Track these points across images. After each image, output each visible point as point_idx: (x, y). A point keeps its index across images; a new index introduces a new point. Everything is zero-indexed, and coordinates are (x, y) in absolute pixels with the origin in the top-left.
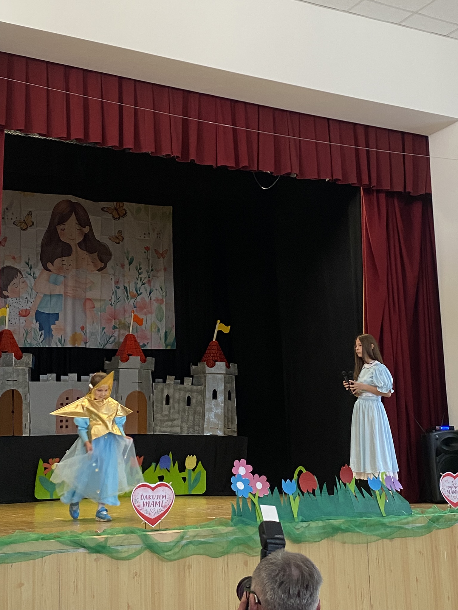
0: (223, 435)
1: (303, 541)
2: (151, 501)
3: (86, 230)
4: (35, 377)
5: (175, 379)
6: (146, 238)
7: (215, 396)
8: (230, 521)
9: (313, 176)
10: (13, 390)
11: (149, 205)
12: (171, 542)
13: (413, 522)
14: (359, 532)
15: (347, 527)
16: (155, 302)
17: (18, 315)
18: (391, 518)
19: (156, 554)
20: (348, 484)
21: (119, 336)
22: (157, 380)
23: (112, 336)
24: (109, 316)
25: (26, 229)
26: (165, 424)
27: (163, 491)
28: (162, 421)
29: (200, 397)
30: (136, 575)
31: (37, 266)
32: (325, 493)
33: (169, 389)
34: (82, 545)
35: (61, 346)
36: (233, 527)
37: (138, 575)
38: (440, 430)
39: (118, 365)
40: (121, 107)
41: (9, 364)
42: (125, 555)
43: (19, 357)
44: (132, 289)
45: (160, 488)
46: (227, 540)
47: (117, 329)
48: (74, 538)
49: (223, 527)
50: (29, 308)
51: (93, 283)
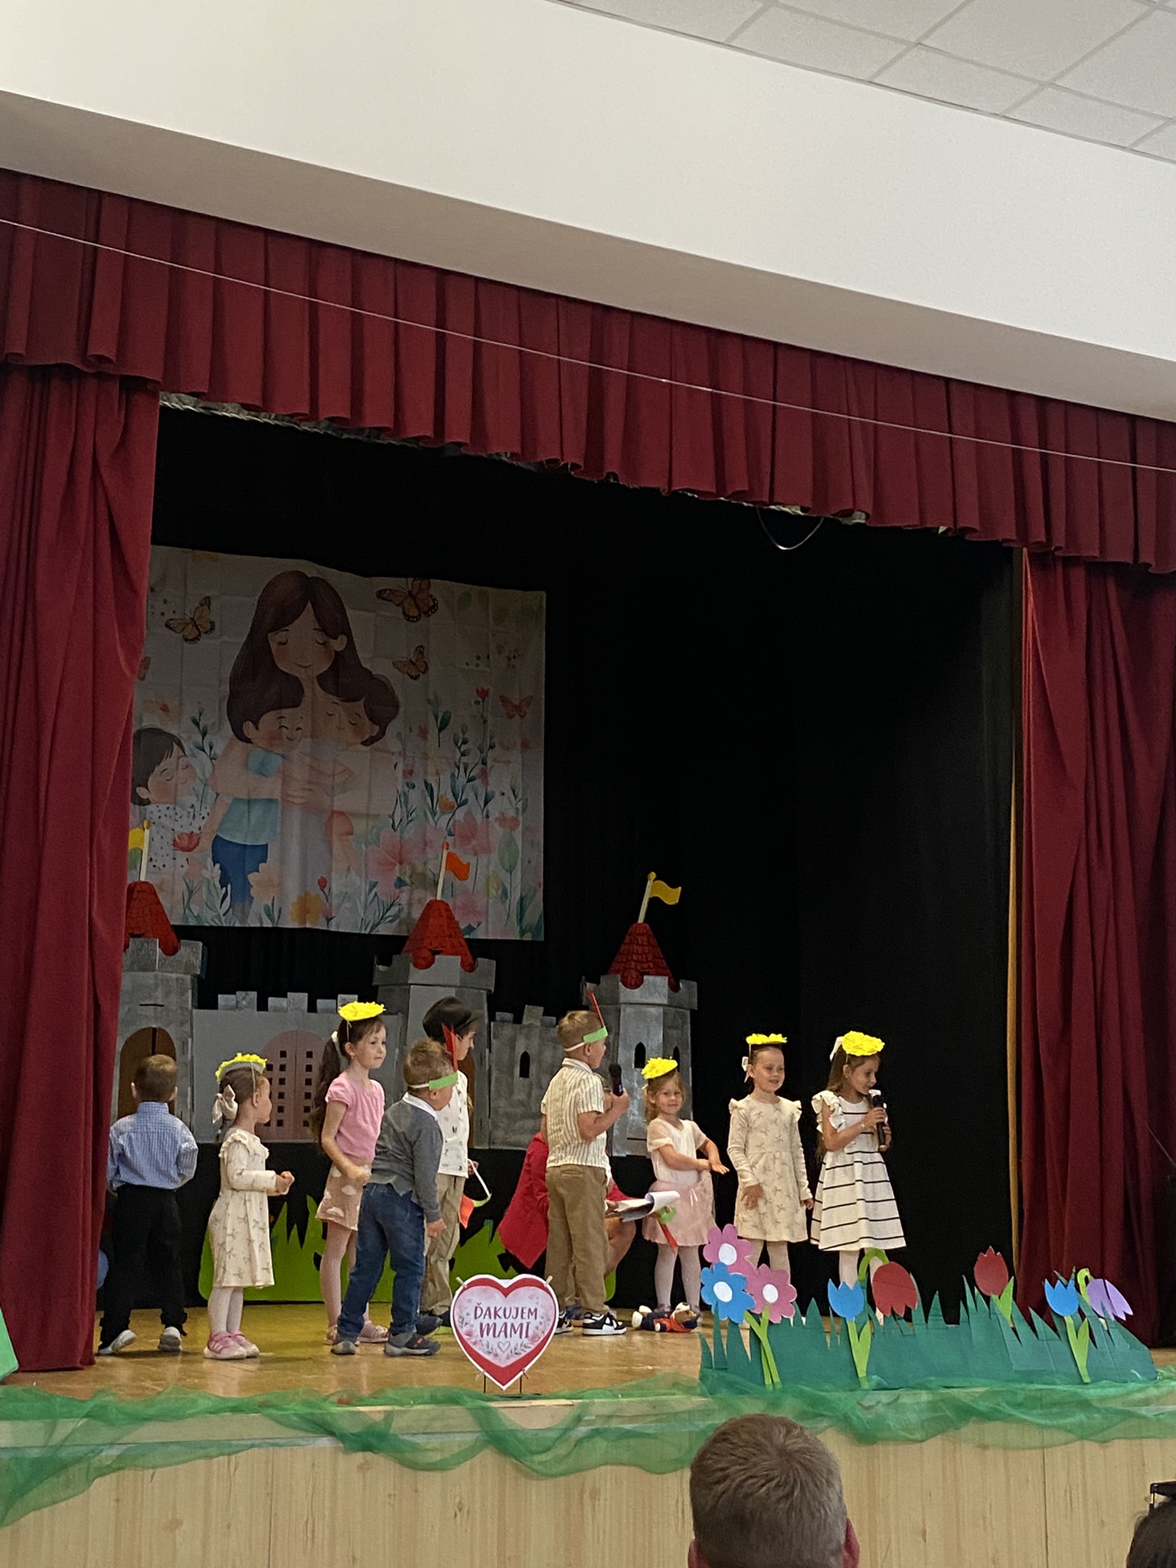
1: (886, 1440)
2: (500, 1322)
3: (339, 644)
4: (206, 1000)
5: (543, 1014)
6: (481, 668)
8: (697, 1382)
9: (909, 520)
10: (155, 1030)
11: (490, 590)
12: (549, 1429)
13: (1160, 1400)
14: (1025, 1421)
15: (991, 1408)
16: (497, 825)
17: (169, 849)
18: (1103, 1387)
19: (513, 1459)
20: (994, 1297)
21: (410, 904)
22: (499, 1015)
23: (391, 906)
24: (388, 856)
25: (197, 639)
26: (517, 1124)
27: (531, 1297)
28: (511, 1117)
30: (460, 1510)
31: (219, 729)
32: (935, 1318)
33: (527, 1038)
34: (327, 1427)
35: (271, 926)
36: (706, 1397)
37: (465, 1511)
39: (407, 976)
41: (147, 967)
42: (437, 1457)
43: (170, 950)
44: (445, 791)
45: (522, 1290)
46: (692, 1428)
47: (405, 888)
48: (310, 1411)
49: (682, 1396)
50: (196, 831)
51: (351, 774)
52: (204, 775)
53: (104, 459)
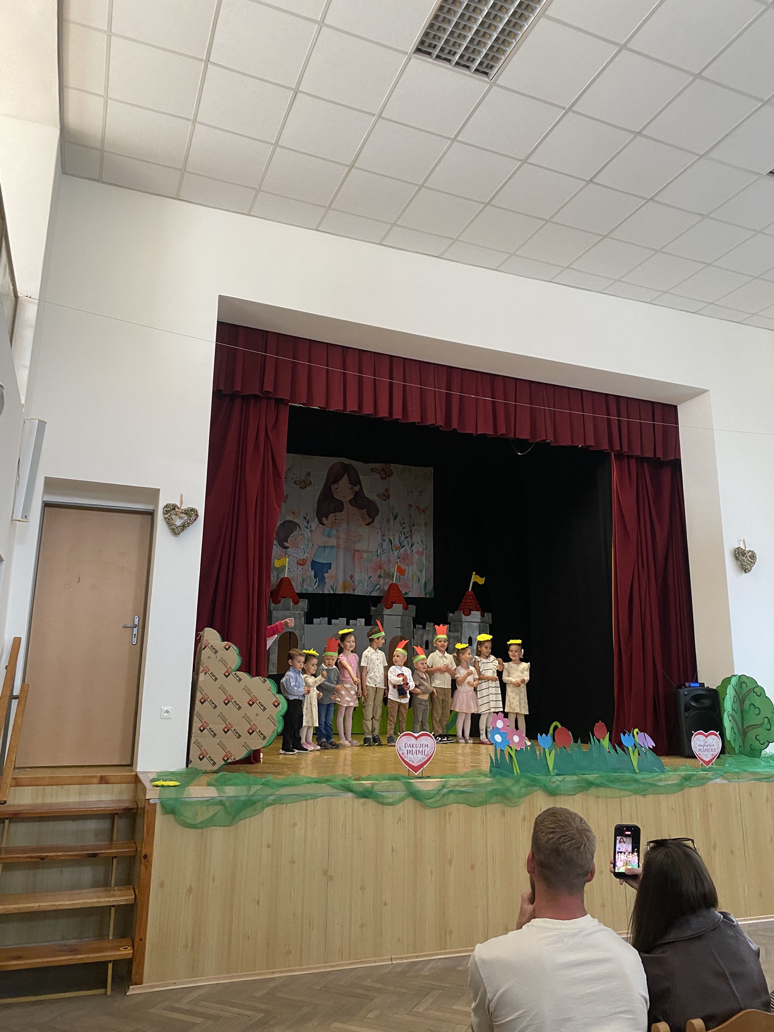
1: (560, 794)
2: (414, 749)
3: (357, 488)
4: (309, 621)
6: (409, 496)
8: (488, 772)
9: (567, 443)
10: (290, 632)
11: (413, 467)
12: (433, 790)
13: (665, 780)
14: (613, 787)
15: (601, 783)
16: (415, 554)
17: (297, 564)
18: (643, 774)
19: (419, 801)
20: (602, 740)
21: (384, 585)
22: (417, 626)
23: (377, 585)
24: (375, 566)
25: (305, 487)
27: (426, 740)
30: (400, 820)
33: (428, 634)
34: (349, 789)
35: (333, 592)
36: (492, 778)
37: (401, 821)
38: (690, 686)
39: (383, 611)
40: (391, 384)
41: (288, 609)
42: (390, 800)
43: (296, 603)
44: (396, 542)
46: (486, 790)
47: (382, 579)
48: (343, 783)
49: (482, 778)
50: (305, 558)
51: (362, 536)
52: (308, 537)
53: (269, 429)
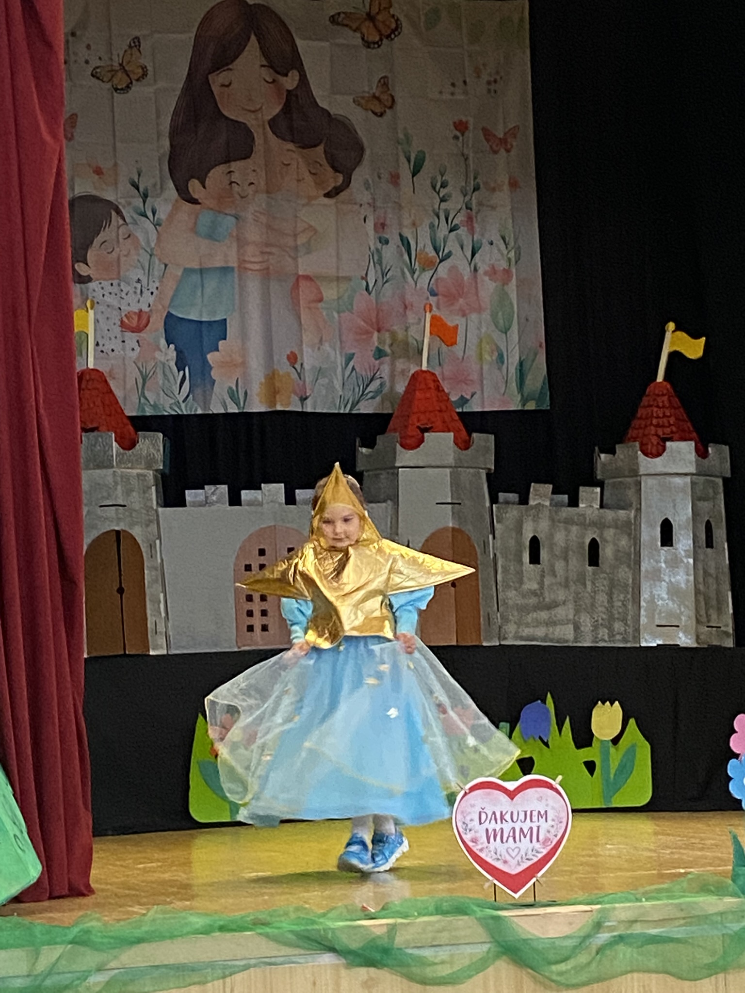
0: (695, 645)
2: (507, 827)
3: (290, 82)
4: (173, 497)
5: (553, 493)
6: (458, 97)
7: (667, 536)
8: (730, 882)
10: (118, 533)
12: (569, 937)
16: (487, 278)
17: (120, 329)
19: (530, 971)
21: (392, 376)
22: (502, 496)
23: (372, 380)
24: (362, 323)
25: (128, 87)
26: (529, 618)
27: (540, 799)
28: (522, 610)
29: (624, 542)
31: (162, 190)
33: (536, 520)
34: (326, 943)
35: (236, 411)
36: (739, 897)
39: (394, 459)
41: (104, 463)
42: (444, 971)
43: (128, 444)
44: (423, 243)
45: (530, 792)
46: (724, 932)
47: (387, 359)
49: (712, 899)
50: (146, 309)
51: (315, 231)
52: (148, 243)
